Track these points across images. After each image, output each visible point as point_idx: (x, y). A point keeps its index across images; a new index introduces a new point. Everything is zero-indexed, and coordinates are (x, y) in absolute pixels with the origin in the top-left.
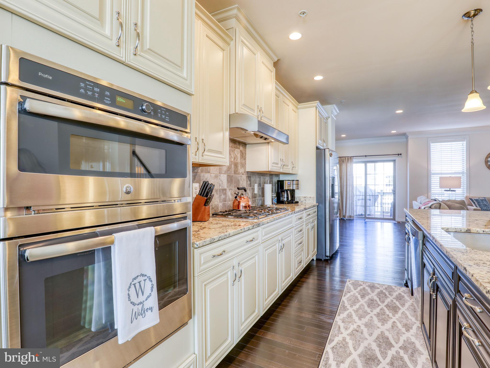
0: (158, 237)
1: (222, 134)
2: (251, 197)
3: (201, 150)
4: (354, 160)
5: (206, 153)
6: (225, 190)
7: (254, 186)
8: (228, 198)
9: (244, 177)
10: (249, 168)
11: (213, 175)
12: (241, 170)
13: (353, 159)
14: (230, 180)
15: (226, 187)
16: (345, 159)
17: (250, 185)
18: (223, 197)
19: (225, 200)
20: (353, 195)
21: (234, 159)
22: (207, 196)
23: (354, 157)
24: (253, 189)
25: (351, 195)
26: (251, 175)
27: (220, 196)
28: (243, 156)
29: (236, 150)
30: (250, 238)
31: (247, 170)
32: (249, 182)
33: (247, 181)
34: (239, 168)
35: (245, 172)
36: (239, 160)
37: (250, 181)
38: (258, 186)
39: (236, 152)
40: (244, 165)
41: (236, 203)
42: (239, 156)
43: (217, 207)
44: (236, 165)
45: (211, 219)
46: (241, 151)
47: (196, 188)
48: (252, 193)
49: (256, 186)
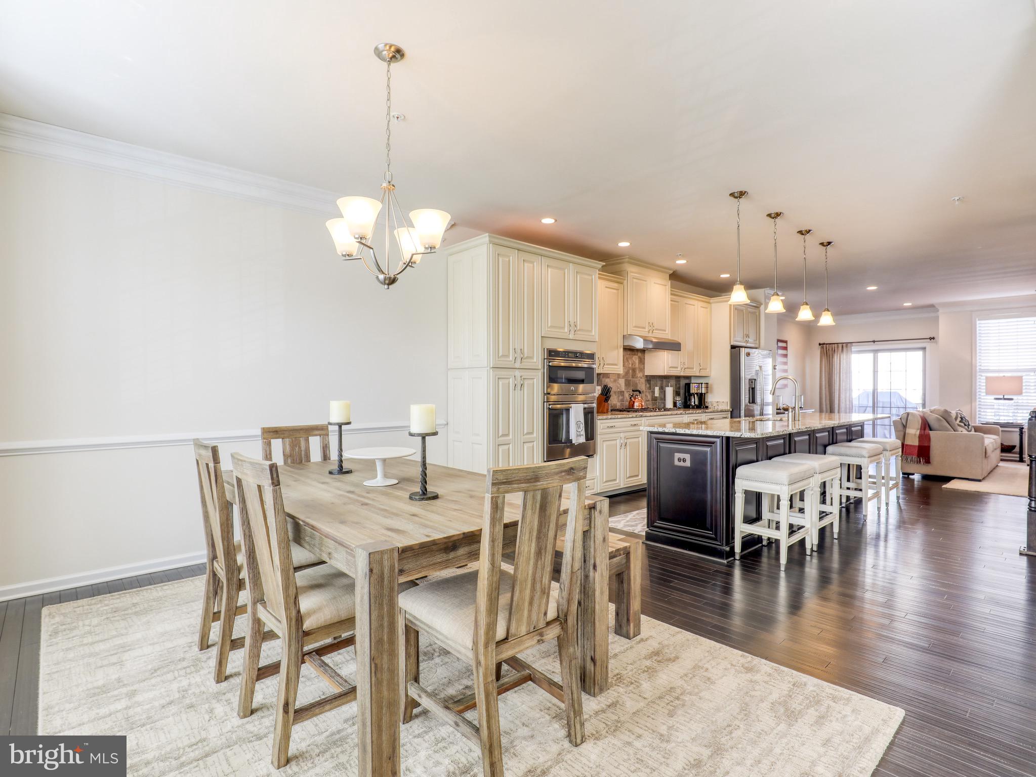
0: (585, 409)
1: (617, 351)
2: (650, 400)
3: (602, 365)
4: (854, 349)
5: (605, 366)
6: (624, 392)
7: (654, 389)
8: (625, 399)
9: (643, 380)
10: (648, 372)
11: (612, 380)
12: (639, 375)
13: (851, 347)
14: (628, 383)
15: (624, 390)
16: (838, 347)
17: (650, 388)
18: (621, 398)
19: (622, 400)
20: (851, 406)
21: (632, 365)
22: (606, 395)
23: (854, 344)
24: (653, 392)
25: (848, 406)
26: (650, 379)
27: (618, 397)
28: (642, 361)
29: (634, 356)
30: (633, 423)
31: (646, 374)
32: (648, 385)
33: (646, 385)
34: (637, 372)
35: (643, 376)
36: (637, 365)
37: (650, 384)
38: (659, 389)
39: (633, 358)
40: (642, 370)
41: (632, 402)
42: (637, 361)
43: (615, 405)
44: (634, 370)
45: (610, 413)
46: (639, 357)
47: (598, 390)
48: (652, 396)
49: (657, 389)
